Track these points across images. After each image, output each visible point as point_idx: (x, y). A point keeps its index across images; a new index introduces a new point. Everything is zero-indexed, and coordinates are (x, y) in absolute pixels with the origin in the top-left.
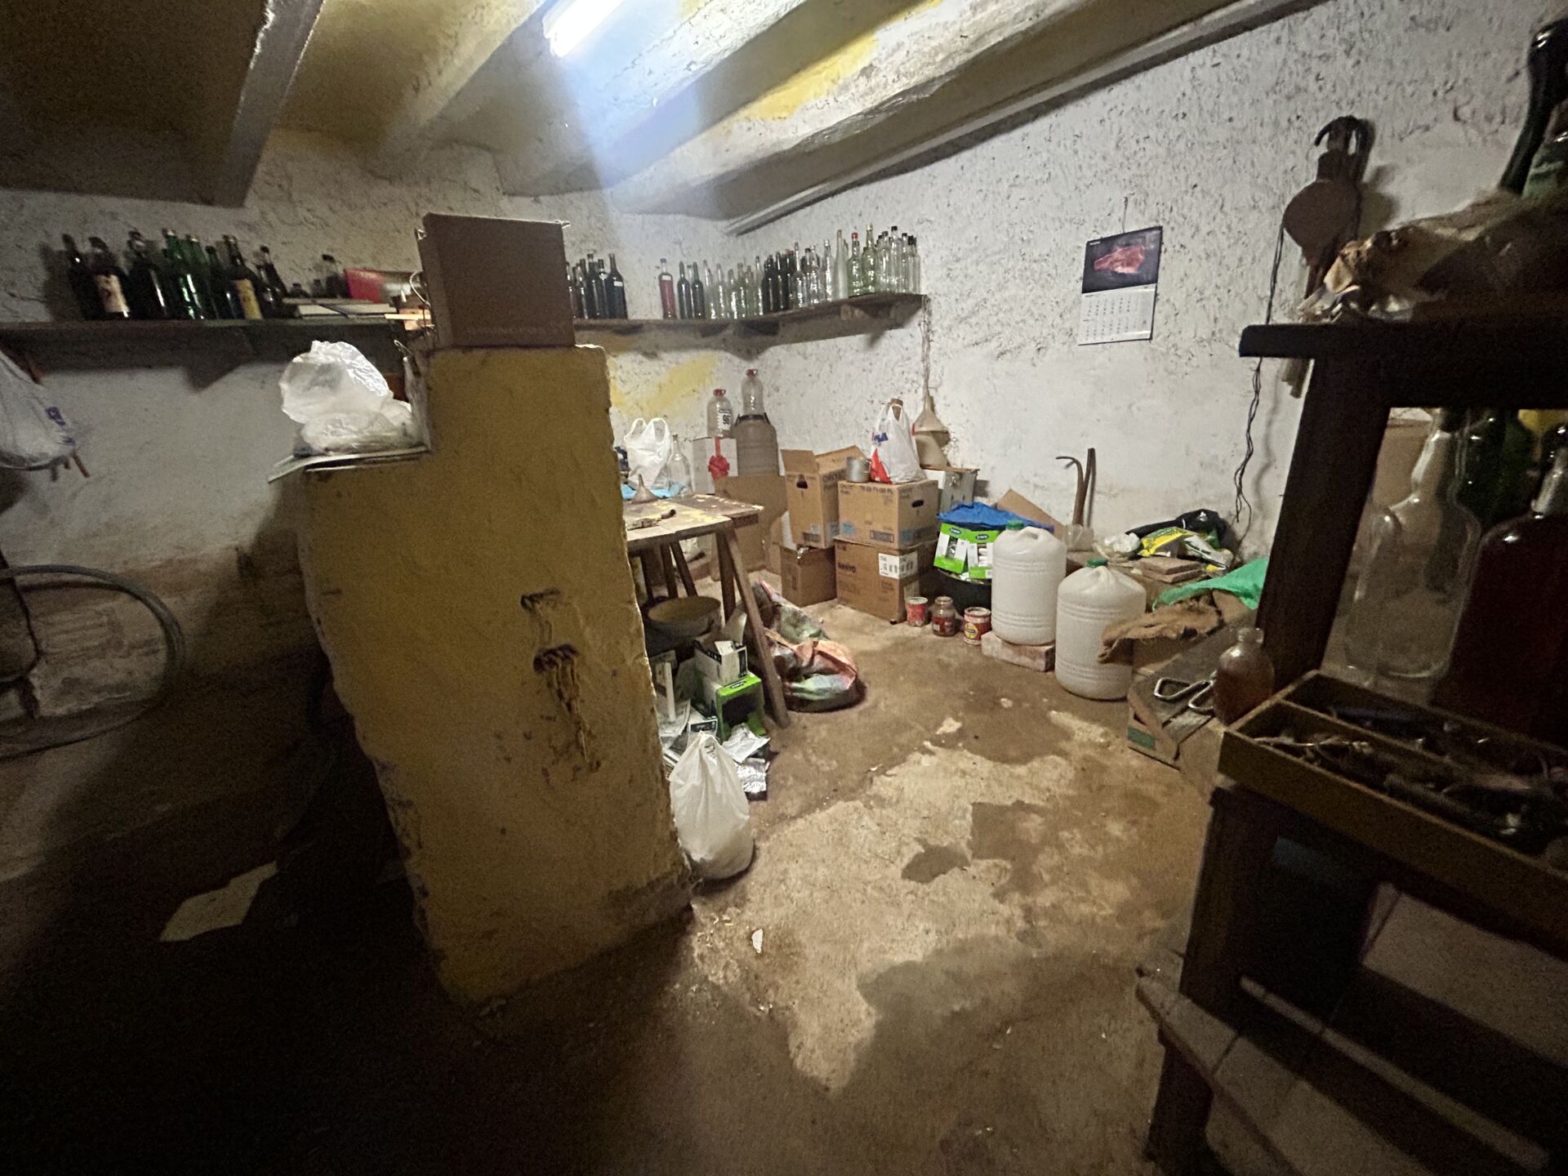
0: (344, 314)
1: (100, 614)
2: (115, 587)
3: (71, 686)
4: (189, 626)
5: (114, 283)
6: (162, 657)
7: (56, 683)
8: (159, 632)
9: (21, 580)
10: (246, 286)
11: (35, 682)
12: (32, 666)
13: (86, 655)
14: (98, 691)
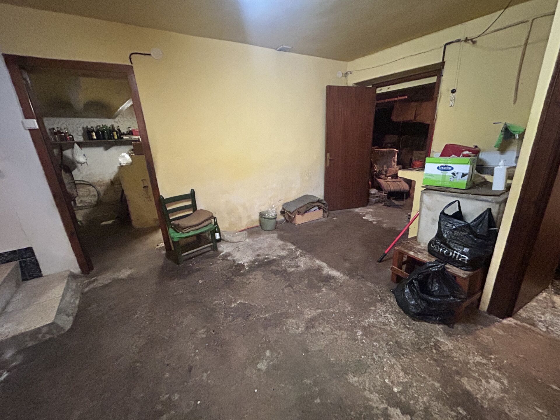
0: (131, 138)
1: (87, 189)
2: (90, 185)
3: (81, 201)
4: (102, 193)
5: (94, 134)
6: (96, 198)
7: (79, 201)
8: (96, 193)
9: (76, 182)
10: (115, 133)
11: (76, 200)
12: (76, 197)
13: (84, 196)
14: (86, 203)
